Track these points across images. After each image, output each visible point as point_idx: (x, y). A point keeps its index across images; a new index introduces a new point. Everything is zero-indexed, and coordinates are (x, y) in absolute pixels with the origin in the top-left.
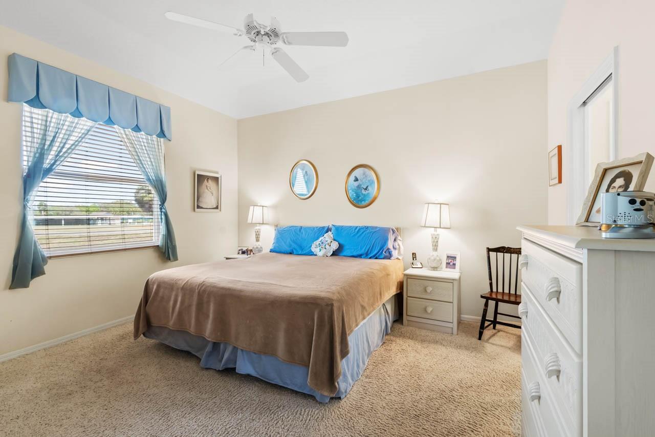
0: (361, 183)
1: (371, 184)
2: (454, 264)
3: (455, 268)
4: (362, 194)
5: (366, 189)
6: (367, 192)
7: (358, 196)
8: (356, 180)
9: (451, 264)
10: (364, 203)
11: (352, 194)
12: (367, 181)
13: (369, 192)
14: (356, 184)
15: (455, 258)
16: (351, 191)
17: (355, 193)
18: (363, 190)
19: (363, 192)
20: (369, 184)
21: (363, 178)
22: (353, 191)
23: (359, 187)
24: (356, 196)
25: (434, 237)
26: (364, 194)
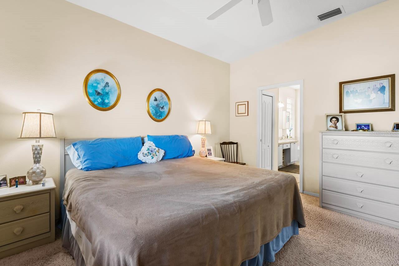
0: (159, 103)
1: (166, 105)
2: (211, 153)
3: (211, 155)
4: (160, 111)
5: (162, 108)
6: (163, 110)
7: (156, 112)
8: (156, 100)
9: (210, 153)
10: (161, 118)
11: (152, 111)
12: (163, 102)
13: (164, 110)
14: (156, 103)
15: (210, 150)
16: (151, 108)
17: (155, 110)
18: (161, 108)
19: (161, 110)
20: (164, 104)
21: (161, 99)
22: (153, 108)
23: (157, 105)
24: (155, 112)
25: (203, 139)
26: (161, 112)
